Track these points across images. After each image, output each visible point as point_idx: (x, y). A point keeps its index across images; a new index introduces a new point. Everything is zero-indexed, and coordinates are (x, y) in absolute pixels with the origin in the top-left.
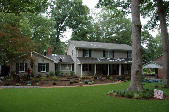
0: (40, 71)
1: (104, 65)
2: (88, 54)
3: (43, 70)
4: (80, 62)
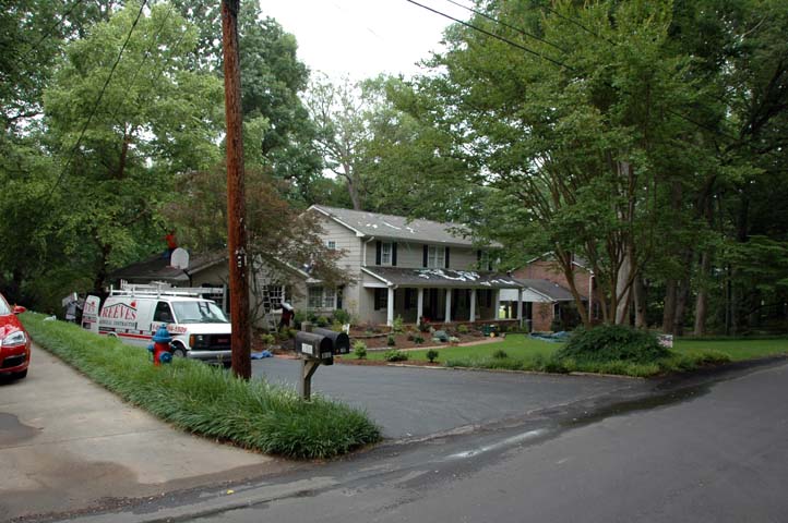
2: (389, 255)
4: (390, 283)
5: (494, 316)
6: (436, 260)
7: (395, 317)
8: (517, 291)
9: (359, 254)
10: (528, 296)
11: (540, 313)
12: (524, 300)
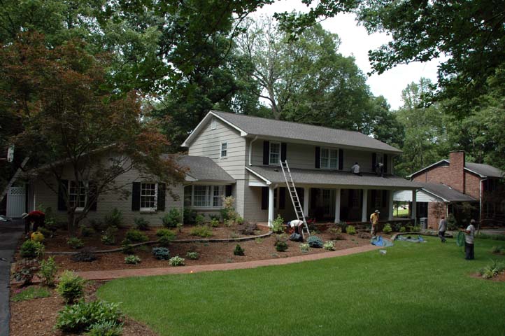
0: (138, 209)
1: (319, 189)
2: (277, 156)
3: (147, 206)
4: (269, 183)
5: (388, 216)
6: (329, 161)
7: (275, 217)
8: (411, 192)
9: (244, 153)
10: (421, 197)
11: (434, 212)
12: (418, 200)
